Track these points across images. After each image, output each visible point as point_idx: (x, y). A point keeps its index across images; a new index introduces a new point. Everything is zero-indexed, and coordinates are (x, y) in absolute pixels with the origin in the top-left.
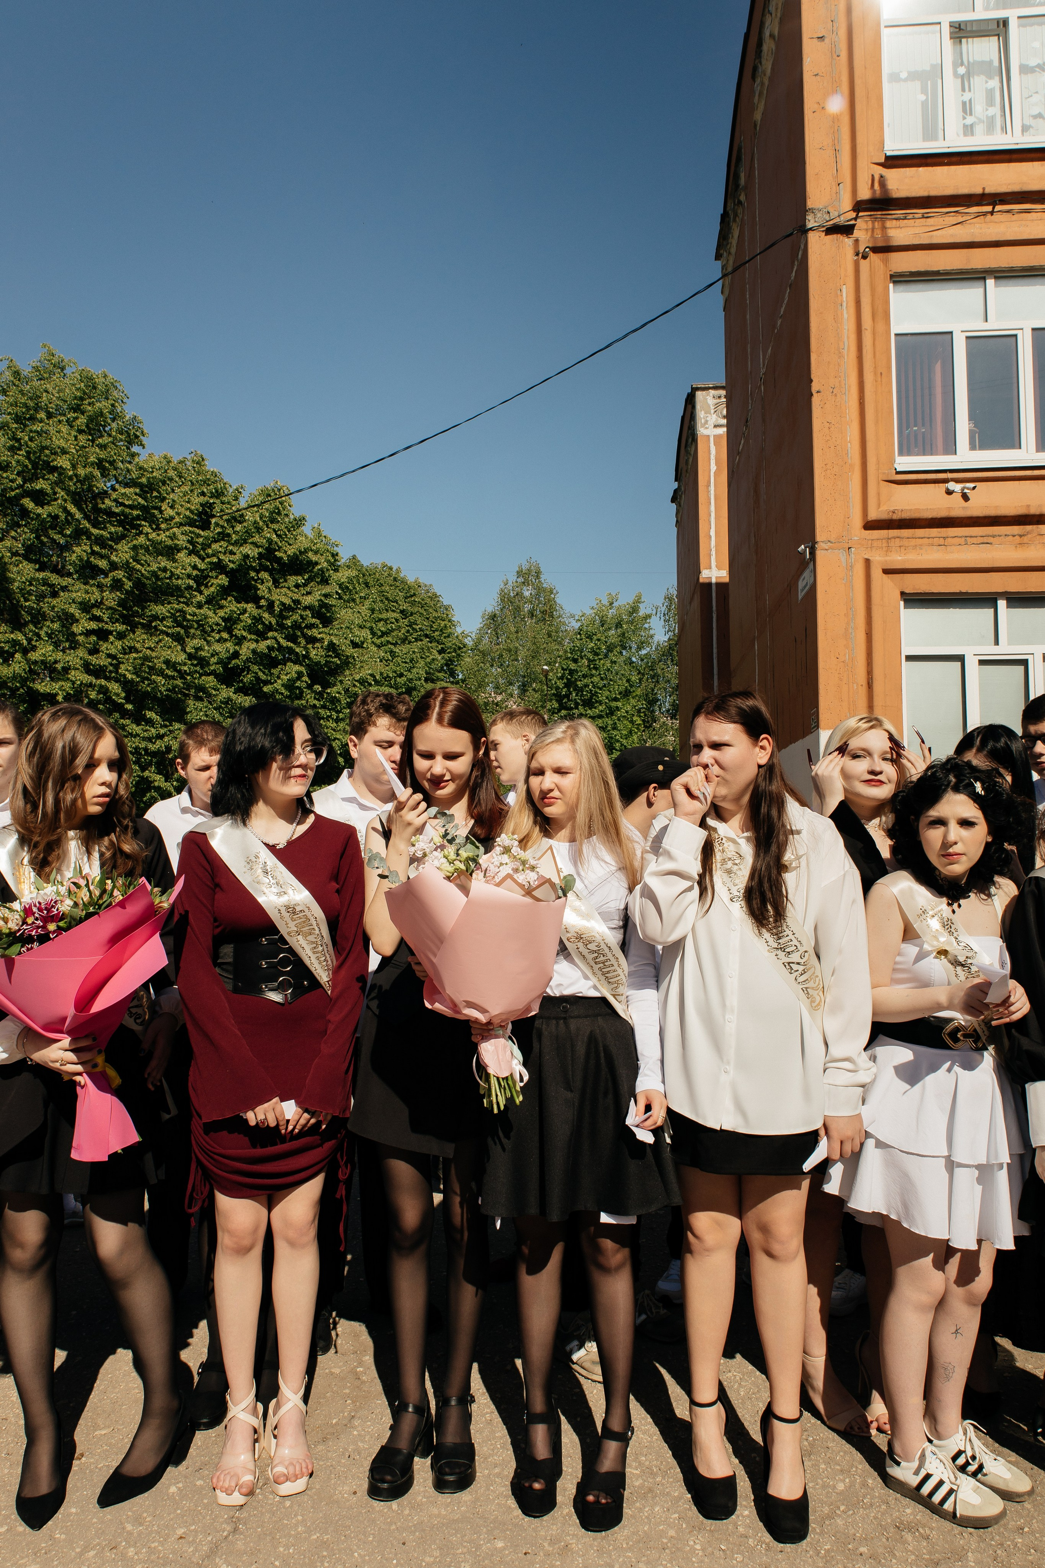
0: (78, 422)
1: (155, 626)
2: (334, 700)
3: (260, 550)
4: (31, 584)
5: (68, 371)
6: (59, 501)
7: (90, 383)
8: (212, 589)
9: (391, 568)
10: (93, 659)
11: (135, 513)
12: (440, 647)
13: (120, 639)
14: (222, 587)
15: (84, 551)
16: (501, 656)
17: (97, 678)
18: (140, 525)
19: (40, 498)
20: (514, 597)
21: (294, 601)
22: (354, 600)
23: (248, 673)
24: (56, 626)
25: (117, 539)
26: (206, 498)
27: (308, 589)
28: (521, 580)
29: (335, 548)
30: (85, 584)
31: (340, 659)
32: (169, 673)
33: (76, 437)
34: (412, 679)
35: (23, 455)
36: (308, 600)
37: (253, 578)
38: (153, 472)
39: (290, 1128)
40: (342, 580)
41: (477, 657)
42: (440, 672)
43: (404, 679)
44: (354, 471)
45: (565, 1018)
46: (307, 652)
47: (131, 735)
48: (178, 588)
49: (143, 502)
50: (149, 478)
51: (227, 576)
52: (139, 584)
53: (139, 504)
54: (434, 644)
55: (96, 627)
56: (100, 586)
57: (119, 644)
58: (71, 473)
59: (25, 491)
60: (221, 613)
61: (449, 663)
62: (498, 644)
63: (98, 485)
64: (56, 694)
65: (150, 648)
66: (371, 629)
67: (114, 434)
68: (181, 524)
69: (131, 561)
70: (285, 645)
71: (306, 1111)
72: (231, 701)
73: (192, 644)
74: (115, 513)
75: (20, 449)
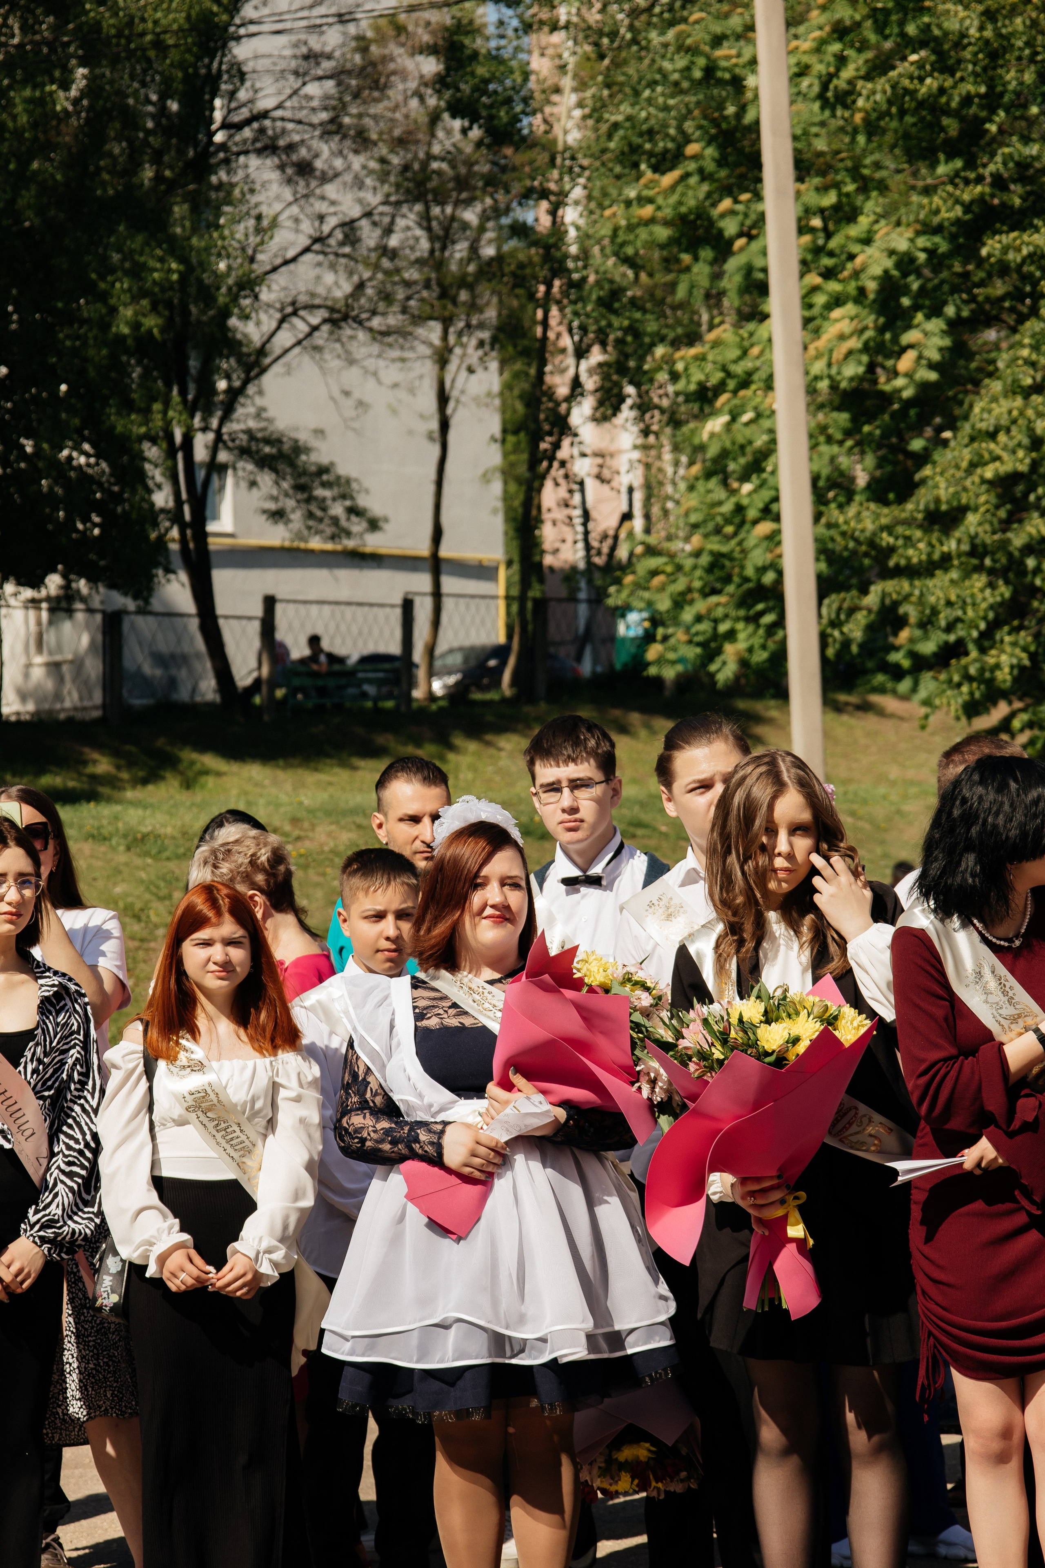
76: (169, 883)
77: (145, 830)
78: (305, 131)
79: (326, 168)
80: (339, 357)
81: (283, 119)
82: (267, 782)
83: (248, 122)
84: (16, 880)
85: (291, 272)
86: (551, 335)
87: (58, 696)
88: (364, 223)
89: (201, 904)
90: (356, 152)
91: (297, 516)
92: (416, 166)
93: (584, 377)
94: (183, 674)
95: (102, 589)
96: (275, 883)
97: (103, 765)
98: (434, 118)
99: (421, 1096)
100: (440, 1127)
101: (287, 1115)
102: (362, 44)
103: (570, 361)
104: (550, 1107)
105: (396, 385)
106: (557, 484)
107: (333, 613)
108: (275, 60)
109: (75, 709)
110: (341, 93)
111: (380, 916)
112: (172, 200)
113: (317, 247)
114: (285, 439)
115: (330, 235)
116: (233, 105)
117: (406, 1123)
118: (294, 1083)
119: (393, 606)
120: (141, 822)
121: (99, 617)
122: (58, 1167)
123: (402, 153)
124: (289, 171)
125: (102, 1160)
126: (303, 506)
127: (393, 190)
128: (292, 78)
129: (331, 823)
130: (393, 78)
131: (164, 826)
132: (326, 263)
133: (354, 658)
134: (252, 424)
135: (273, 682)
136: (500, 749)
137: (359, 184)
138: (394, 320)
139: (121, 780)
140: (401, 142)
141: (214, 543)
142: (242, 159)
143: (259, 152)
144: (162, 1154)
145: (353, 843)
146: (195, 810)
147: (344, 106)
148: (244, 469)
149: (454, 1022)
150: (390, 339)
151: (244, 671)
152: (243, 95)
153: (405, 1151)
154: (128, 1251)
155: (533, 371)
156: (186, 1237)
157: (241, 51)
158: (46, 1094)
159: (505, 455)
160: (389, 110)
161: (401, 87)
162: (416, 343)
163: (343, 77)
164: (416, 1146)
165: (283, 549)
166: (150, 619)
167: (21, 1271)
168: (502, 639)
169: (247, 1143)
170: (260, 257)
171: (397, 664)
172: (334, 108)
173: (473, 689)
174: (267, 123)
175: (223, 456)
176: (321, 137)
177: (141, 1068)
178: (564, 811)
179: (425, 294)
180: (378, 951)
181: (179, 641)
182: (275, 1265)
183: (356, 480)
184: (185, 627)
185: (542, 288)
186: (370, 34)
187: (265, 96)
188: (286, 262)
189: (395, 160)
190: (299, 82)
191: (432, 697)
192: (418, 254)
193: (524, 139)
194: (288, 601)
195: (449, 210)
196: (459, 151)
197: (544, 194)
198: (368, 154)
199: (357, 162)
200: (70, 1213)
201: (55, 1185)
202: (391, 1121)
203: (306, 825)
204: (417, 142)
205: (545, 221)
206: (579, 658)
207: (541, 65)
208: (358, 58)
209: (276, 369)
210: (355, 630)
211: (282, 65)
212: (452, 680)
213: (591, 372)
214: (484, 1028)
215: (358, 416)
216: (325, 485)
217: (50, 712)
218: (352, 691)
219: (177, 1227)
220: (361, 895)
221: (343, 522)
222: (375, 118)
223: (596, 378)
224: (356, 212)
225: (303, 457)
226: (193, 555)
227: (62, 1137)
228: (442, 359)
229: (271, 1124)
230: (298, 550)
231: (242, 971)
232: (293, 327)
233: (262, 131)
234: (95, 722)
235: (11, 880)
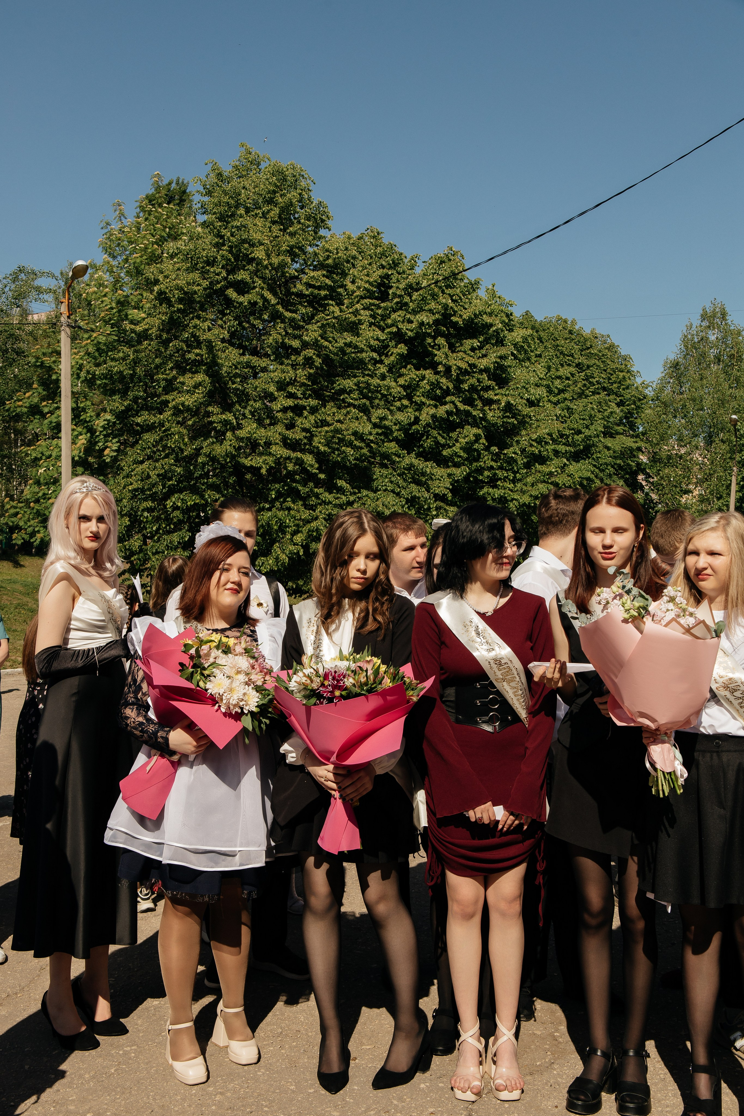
0: (272, 214)
1: (343, 399)
2: (511, 461)
3: (437, 316)
4: (236, 368)
5: (263, 166)
6: (257, 289)
7: (279, 173)
8: (392, 358)
9: (565, 321)
10: (290, 434)
11: (323, 293)
12: (618, 399)
13: (313, 414)
14: (401, 355)
15: (280, 334)
16: (684, 406)
17: (294, 450)
18: (328, 305)
19: (242, 288)
20: (699, 342)
21: (470, 365)
22: (529, 359)
23: (427, 438)
24: (258, 405)
25: (309, 319)
26: (385, 271)
27: (484, 352)
28: (705, 323)
29: (510, 308)
30: (282, 364)
31: (516, 419)
32: (357, 443)
33: (270, 228)
34: (590, 436)
35: (226, 250)
36: (483, 363)
37: (429, 344)
38: (337, 253)
39: (500, 827)
40: (517, 340)
41: (659, 409)
42: (618, 425)
43: (583, 436)
44: (529, 242)
45: (717, 752)
46: (484, 414)
47: (324, 502)
48: (362, 361)
49: (328, 282)
50: (335, 259)
51: (406, 345)
52: (327, 360)
53: (326, 284)
54: (612, 397)
55: (292, 404)
56: (294, 366)
57: (312, 418)
58: (266, 262)
59: (228, 282)
60: (401, 381)
61: (628, 416)
62: (681, 393)
63: (290, 272)
64: (261, 468)
65: (339, 421)
66: (548, 386)
67: (302, 221)
68: (362, 298)
69: (319, 338)
70: (462, 409)
71: (512, 814)
72: (414, 466)
73: (377, 414)
74: (305, 295)
75: (224, 245)
153: (147, 738)
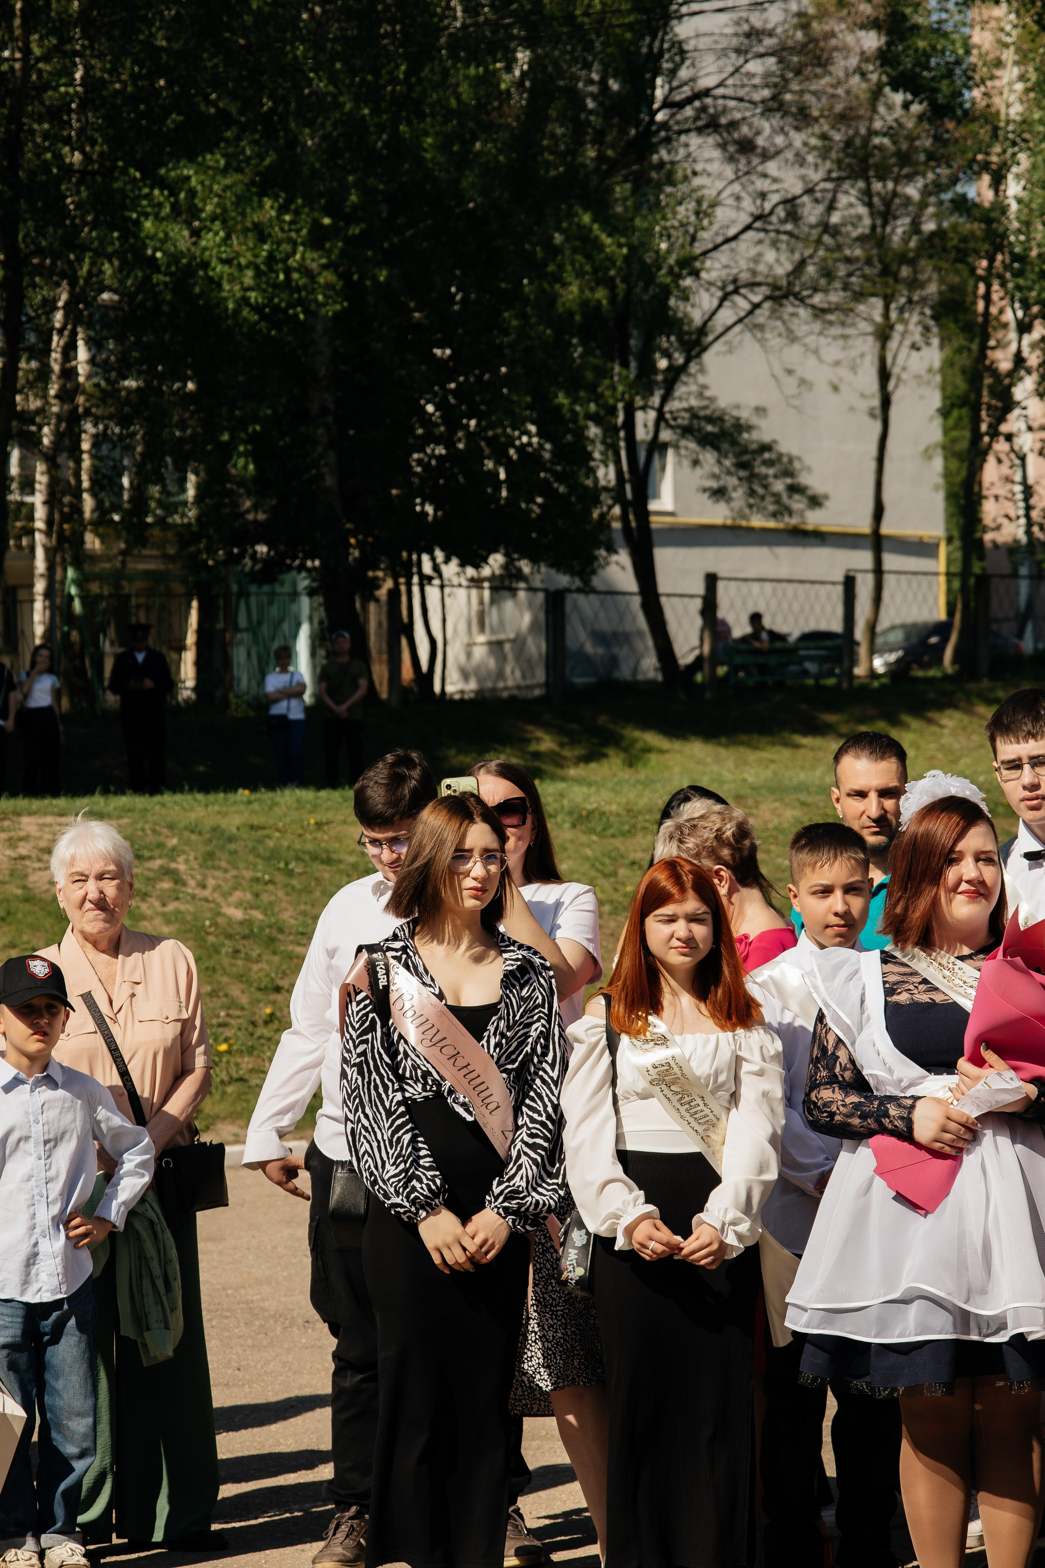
76: (614, 859)
77: (590, 807)
78: (747, 109)
79: (767, 145)
80: (780, 335)
81: (724, 97)
82: (709, 760)
83: (689, 101)
84: (481, 856)
85: (732, 250)
86: (994, 310)
87: (500, 674)
88: (805, 199)
89: (663, 879)
90: (798, 129)
91: (738, 495)
92: (858, 142)
93: (1026, 353)
94: (622, 653)
95: (543, 569)
96: (741, 857)
97: (547, 743)
98: (876, 93)
99: (890, 1071)
100: (910, 1102)
101: (750, 1089)
102: (804, 20)
103: (1013, 335)
104: (1021, 1083)
105: (837, 363)
106: (1000, 461)
107: (774, 590)
108: (716, 38)
109: (519, 688)
110: (783, 70)
111: (827, 891)
112: (614, 180)
113: (758, 224)
114: (727, 418)
115: (771, 212)
116: (675, 83)
117: (876, 1098)
118: (757, 1057)
119: (834, 583)
120: (586, 798)
121: (541, 596)
122: (522, 1141)
123: (843, 129)
124: (731, 149)
125: (566, 1135)
126: (745, 484)
127: (835, 166)
128: (733, 55)
129: (776, 800)
130: (835, 54)
131: (609, 803)
132: (767, 242)
133: (795, 634)
134: (694, 402)
135: (715, 658)
136: (942, 727)
137: (800, 160)
138: (836, 297)
139: (564, 758)
140: (844, 118)
141: (656, 522)
142: (683, 138)
143: (700, 130)
144: (626, 1128)
145: (797, 821)
146: (639, 787)
147: (786, 81)
148: (687, 448)
149: (924, 998)
150: (831, 317)
151: (686, 649)
152: (684, 73)
153: (874, 1126)
154: (595, 1225)
155: (975, 347)
156: (651, 1208)
157: (683, 30)
158: (509, 1067)
159: (946, 431)
160: (832, 86)
161: (842, 63)
162: (858, 319)
163: (785, 54)
164: (886, 1121)
165: (724, 527)
166: (592, 597)
167: (485, 1241)
168: (941, 615)
169: (711, 1117)
170: (702, 235)
171: (839, 642)
172: (776, 85)
173: (915, 666)
174: (708, 101)
175: (666, 435)
176: (762, 114)
177: (604, 1042)
178: (1025, 788)
179: (867, 270)
180: (827, 927)
181: (621, 618)
182: (740, 1237)
183: (799, 458)
184: (628, 605)
185: (984, 263)
186: (811, 11)
187: (707, 75)
188: (728, 240)
189: (837, 137)
190: (741, 60)
191: (873, 674)
192: (860, 231)
193: (966, 113)
194: (730, 579)
195: (890, 185)
196: (900, 125)
197: (986, 166)
198: (810, 131)
199: (798, 138)
200: (534, 1185)
201: (519, 1157)
202: (861, 1096)
203: (750, 802)
204: (859, 118)
205: (988, 195)
206: (1020, 635)
207: (981, 38)
208: (799, 35)
209: (718, 347)
210: (796, 607)
211: (724, 43)
212: (892, 657)
213: (1033, 346)
214: (955, 1003)
215: (800, 394)
216: (769, 463)
217: (494, 690)
218: (793, 668)
219: (642, 1199)
220: (808, 870)
221: (785, 499)
222: (815, 93)
223: (1038, 352)
224: (797, 188)
225: (745, 436)
226: (635, 533)
227: (524, 1109)
228: (883, 335)
229: (734, 1097)
230: (740, 528)
231: (704, 947)
232: (735, 305)
233: (704, 109)
234: (539, 700)
235: (476, 856)
